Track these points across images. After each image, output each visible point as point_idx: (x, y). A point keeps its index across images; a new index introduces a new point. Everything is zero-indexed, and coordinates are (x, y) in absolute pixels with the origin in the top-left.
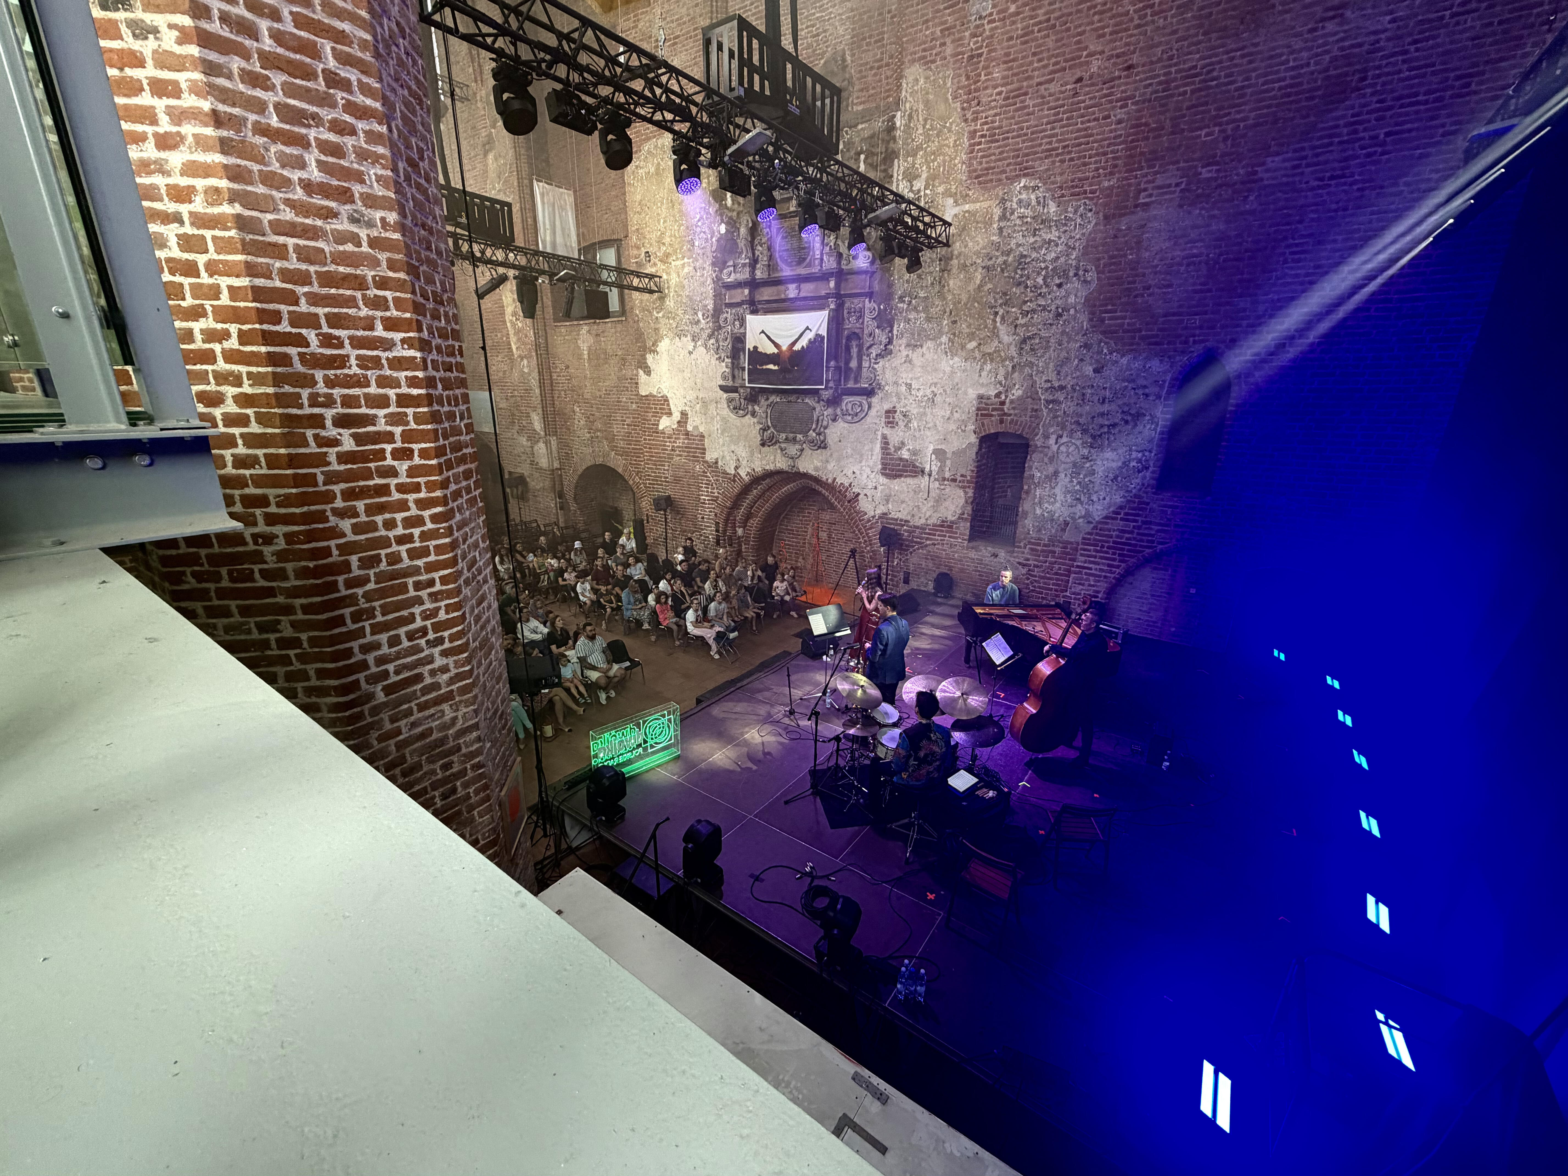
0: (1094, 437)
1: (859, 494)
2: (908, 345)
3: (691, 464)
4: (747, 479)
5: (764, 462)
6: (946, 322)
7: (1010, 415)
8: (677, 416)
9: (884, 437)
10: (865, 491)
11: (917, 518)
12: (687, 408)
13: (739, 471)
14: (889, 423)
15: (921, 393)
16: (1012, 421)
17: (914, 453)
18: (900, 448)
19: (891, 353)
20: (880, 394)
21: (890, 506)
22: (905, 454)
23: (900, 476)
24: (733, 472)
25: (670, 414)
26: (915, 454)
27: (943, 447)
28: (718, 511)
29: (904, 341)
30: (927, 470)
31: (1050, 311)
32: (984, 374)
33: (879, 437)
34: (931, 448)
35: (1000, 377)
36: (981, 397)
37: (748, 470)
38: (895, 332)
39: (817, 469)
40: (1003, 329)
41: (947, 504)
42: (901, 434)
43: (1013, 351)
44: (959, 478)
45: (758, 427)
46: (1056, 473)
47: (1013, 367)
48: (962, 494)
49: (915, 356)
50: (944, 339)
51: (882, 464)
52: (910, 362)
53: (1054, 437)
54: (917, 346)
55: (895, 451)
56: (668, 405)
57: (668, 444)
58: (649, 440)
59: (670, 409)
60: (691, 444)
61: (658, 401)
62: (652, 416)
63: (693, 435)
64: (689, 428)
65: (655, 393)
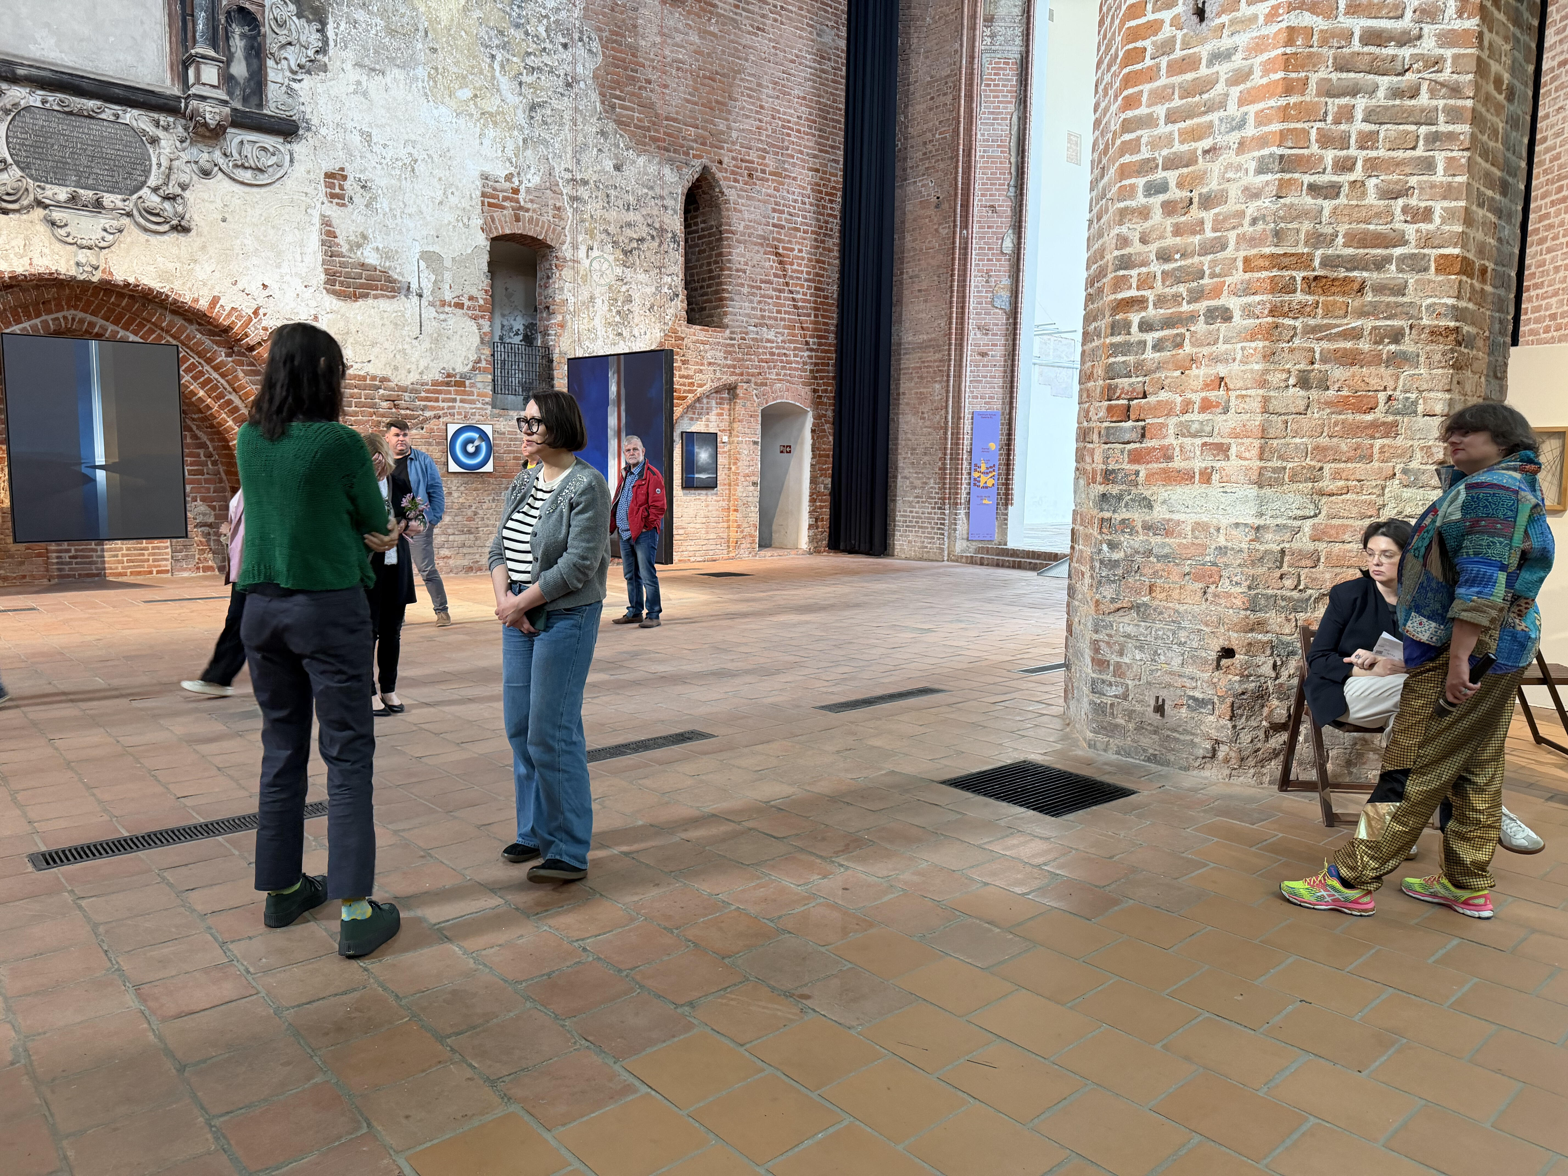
0: (625, 253)
2: (358, 65)
6: (420, 46)
7: (527, 210)
9: (326, 222)
11: (403, 372)
14: (333, 196)
15: (389, 154)
16: (531, 220)
17: (387, 255)
18: (359, 246)
19: (324, 68)
20: (311, 140)
22: (371, 258)
23: (365, 296)
26: (388, 259)
27: (436, 249)
29: (349, 55)
30: (414, 286)
31: (559, 76)
32: (487, 142)
33: (316, 220)
34: (417, 249)
35: (510, 153)
36: (485, 177)
38: (331, 35)
39: (165, 276)
40: (504, 83)
41: (452, 344)
42: (360, 219)
43: (521, 118)
44: (466, 303)
46: (592, 298)
47: (525, 141)
48: (475, 328)
49: (374, 87)
50: (421, 72)
51: (327, 272)
52: (365, 94)
53: (583, 249)
54: (374, 70)
55: (351, 250)
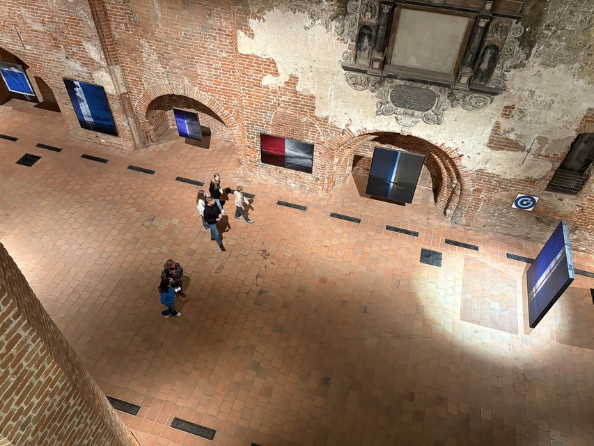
1: (462, 155)
2: (542, 64)
3: (297, 115)
4: (356, 133)
6: (583, 53)
8: (284, 77)
9: (498, 123)
10: (468, 155)
11: (508, 175)
12: (298, 74)
13: (350, 127)
14: (505, 114)
15: (541, 99)
17: (520, 136)
18: (508, 132)
19: (524, 66)
20: (504, 94)
21: (488, 166)
22: (512, 136)
23: (504, 149)
24: (344, 128)
25: (276, 74)
26: (520, 138)
27: (546, 136)
29: (540, 60)
30: (528, 148)
33: (493, 123)
34: (537, 135)
36: (591, 110)
37: (359, 128)
38: (534, 51)
39: (429, 136)
41: (535, 169)
42: (514, 123)
44: (552, 156)
45: (377, 100)
48: (551, 165)
49: (547, 73)
50: (577, 65)
51: (490, 140)
52: (540, 76)
54: (549, 66)
55: (504, 134)
56: (275, 67)
57: (272, 97)
58: (249, 91)
59: (277, 71)
60: (299, 101)
61: (262, 61)
62: (254, 73)
63: (301, 95)
64: (299, 88)
65: (259, 55)
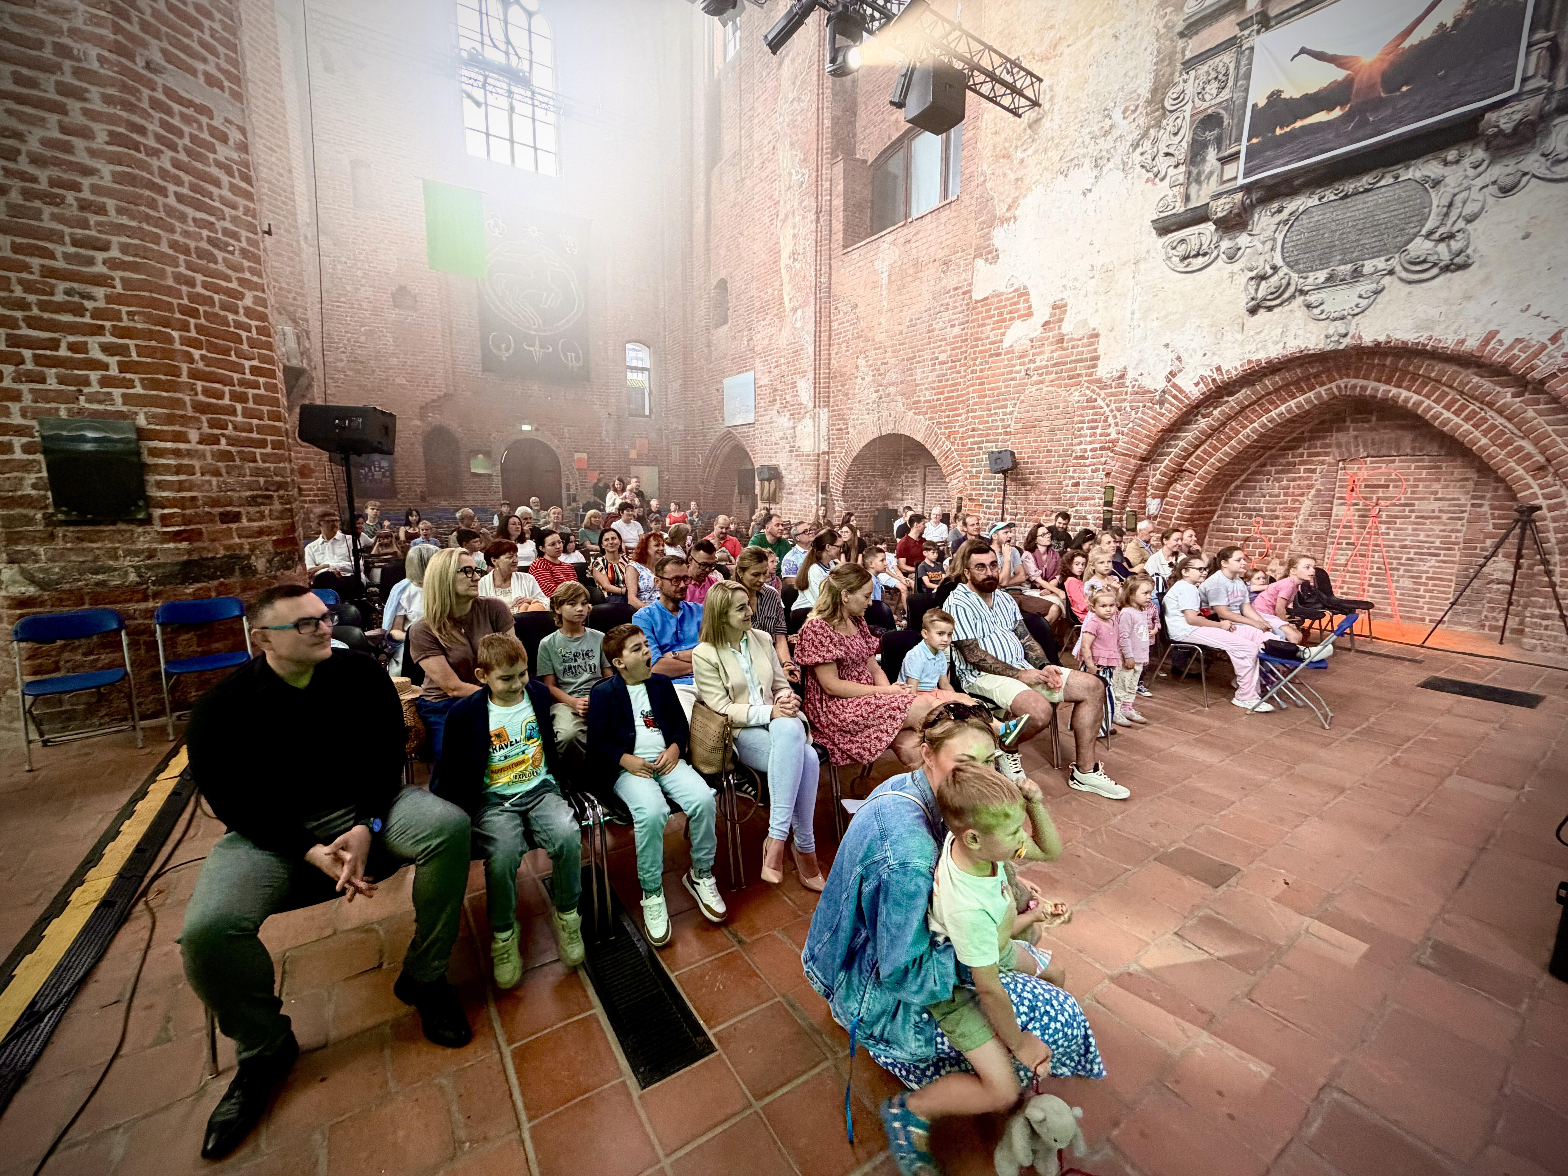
3: (1062, 392)
4: (1195, 393)
5: (1248, 348)
8: (1042, 313)
12: (1065, 295)
13: (1177, 380)
24: (1161, 384)
25: (1028, 314)
28: (1115, 466)
37: (1204, 372)
45: (1244, 278)
56: (1027, 301)
57: (1017, 368)
58: (981, 371)
59: (1030, 307)
60: (1067, 356)
61: (1008, 299)
62: (993, 329)
63: (1072, 340)
64: (1067, 328)
65: (1003, 289)
